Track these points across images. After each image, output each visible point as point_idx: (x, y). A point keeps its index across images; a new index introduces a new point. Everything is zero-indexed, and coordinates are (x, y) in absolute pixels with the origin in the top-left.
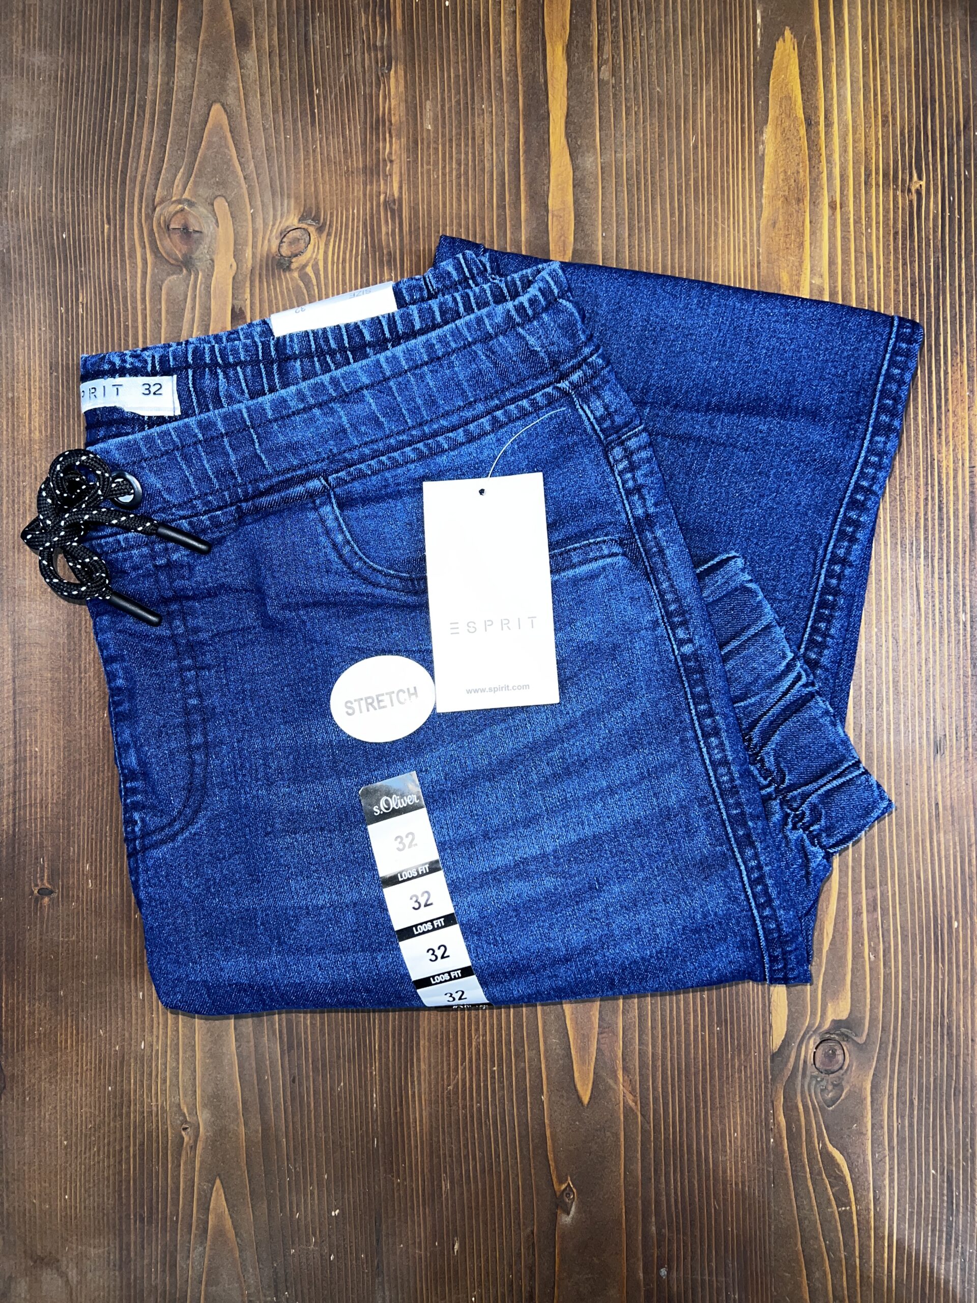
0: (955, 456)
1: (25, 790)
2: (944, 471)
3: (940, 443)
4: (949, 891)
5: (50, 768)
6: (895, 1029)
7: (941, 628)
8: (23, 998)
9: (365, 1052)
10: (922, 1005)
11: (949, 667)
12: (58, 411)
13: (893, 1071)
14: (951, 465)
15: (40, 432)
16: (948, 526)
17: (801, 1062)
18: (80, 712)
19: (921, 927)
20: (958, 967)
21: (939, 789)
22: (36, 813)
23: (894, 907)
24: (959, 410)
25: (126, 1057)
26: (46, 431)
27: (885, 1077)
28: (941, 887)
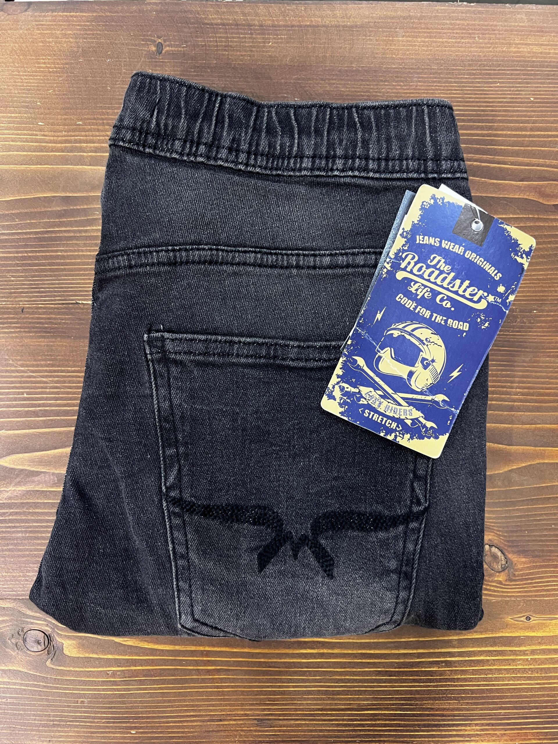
0: (473, 735)
1: (239, 33)
2: (463, 728)
3: (482, 725)
4: (157, 728)
5: (256, 53)
6: (57, 688)
7: (349, 725)
8: (77, 30)
9: (37, 297)
10: (75, 707)
11: (321, 731)
12: (532, 66)
13: (27, 685)
14: (466, 733)
15: (515, 52)
16: (423, 731)
17: (32, 621)
18: (299, 79)
19: (132, 707)
20: (102, 732)
21: (231, 722)
22: (221, 42)
23: (145, 689)
24: (505, 738)
25: (31, 111)
26: (516, 57)
27: (22, 680)
28: (160, 723)
